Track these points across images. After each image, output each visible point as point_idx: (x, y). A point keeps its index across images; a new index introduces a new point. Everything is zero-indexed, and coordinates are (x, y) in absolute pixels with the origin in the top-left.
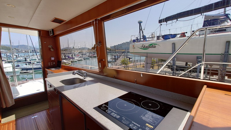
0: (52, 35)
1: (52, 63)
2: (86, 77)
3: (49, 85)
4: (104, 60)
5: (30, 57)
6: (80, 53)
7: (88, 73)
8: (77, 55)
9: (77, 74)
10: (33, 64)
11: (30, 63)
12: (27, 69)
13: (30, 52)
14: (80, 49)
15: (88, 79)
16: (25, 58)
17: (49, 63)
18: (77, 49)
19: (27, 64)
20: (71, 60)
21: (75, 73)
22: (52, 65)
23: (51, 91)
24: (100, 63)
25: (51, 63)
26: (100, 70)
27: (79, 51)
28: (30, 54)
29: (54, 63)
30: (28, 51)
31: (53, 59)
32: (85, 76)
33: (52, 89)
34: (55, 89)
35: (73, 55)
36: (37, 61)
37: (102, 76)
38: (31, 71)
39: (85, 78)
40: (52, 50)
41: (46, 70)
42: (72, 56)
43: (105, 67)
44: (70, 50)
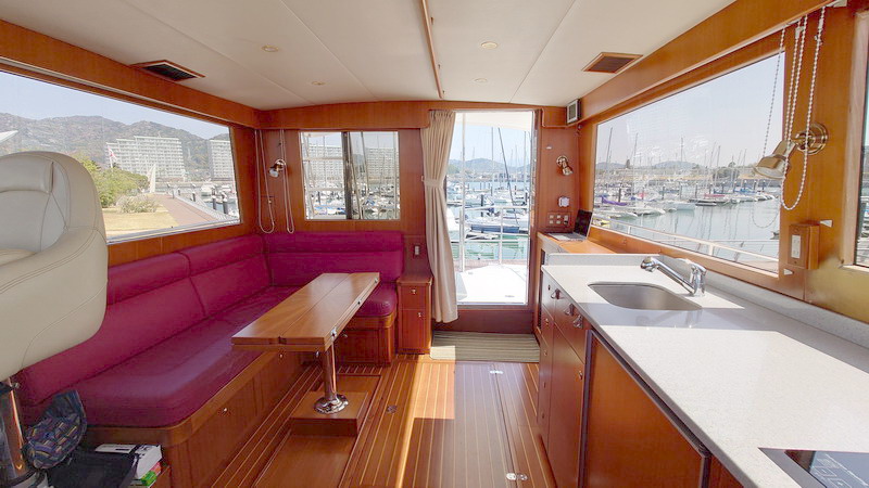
0: (576, 118)
1: (559, 217)
2: (699, 290)
3: (553, 290)
4: (828, 223)
5: (495, 194)
6: (651, 184)
7: (710, 276)
8: (638, 193)
9: (660, 268)
10: (497, 215)
11: (491, 210)
12: (483, 230)
13: (494, 178)
14: (655, 168)
15: (707, 299)
16: (482, 196)
17: (552, 217)
18: (640, 169)
19: (485, 214)
20: (613, 211)
21: (653, 266)
22: (558, 222)
23: (555, 313)
24: (796, 239)
25: (555, 217)
26: (787, 272)
27: (648, 178)
28: (496, 185)
29: (566, 218)
30: (490, 176)
31: (564, 202)
32: (693, 285)
33: (562, 304)
34: (573, 308)
35: (623, 193)
36: (507, 206)
37: (795, 302)
38: (490, 235)
39: (691, 294)
40: (567, 172)
41: (541, 236)
42: (620, 195)
43: (832, 263)
44: (612, 172)
